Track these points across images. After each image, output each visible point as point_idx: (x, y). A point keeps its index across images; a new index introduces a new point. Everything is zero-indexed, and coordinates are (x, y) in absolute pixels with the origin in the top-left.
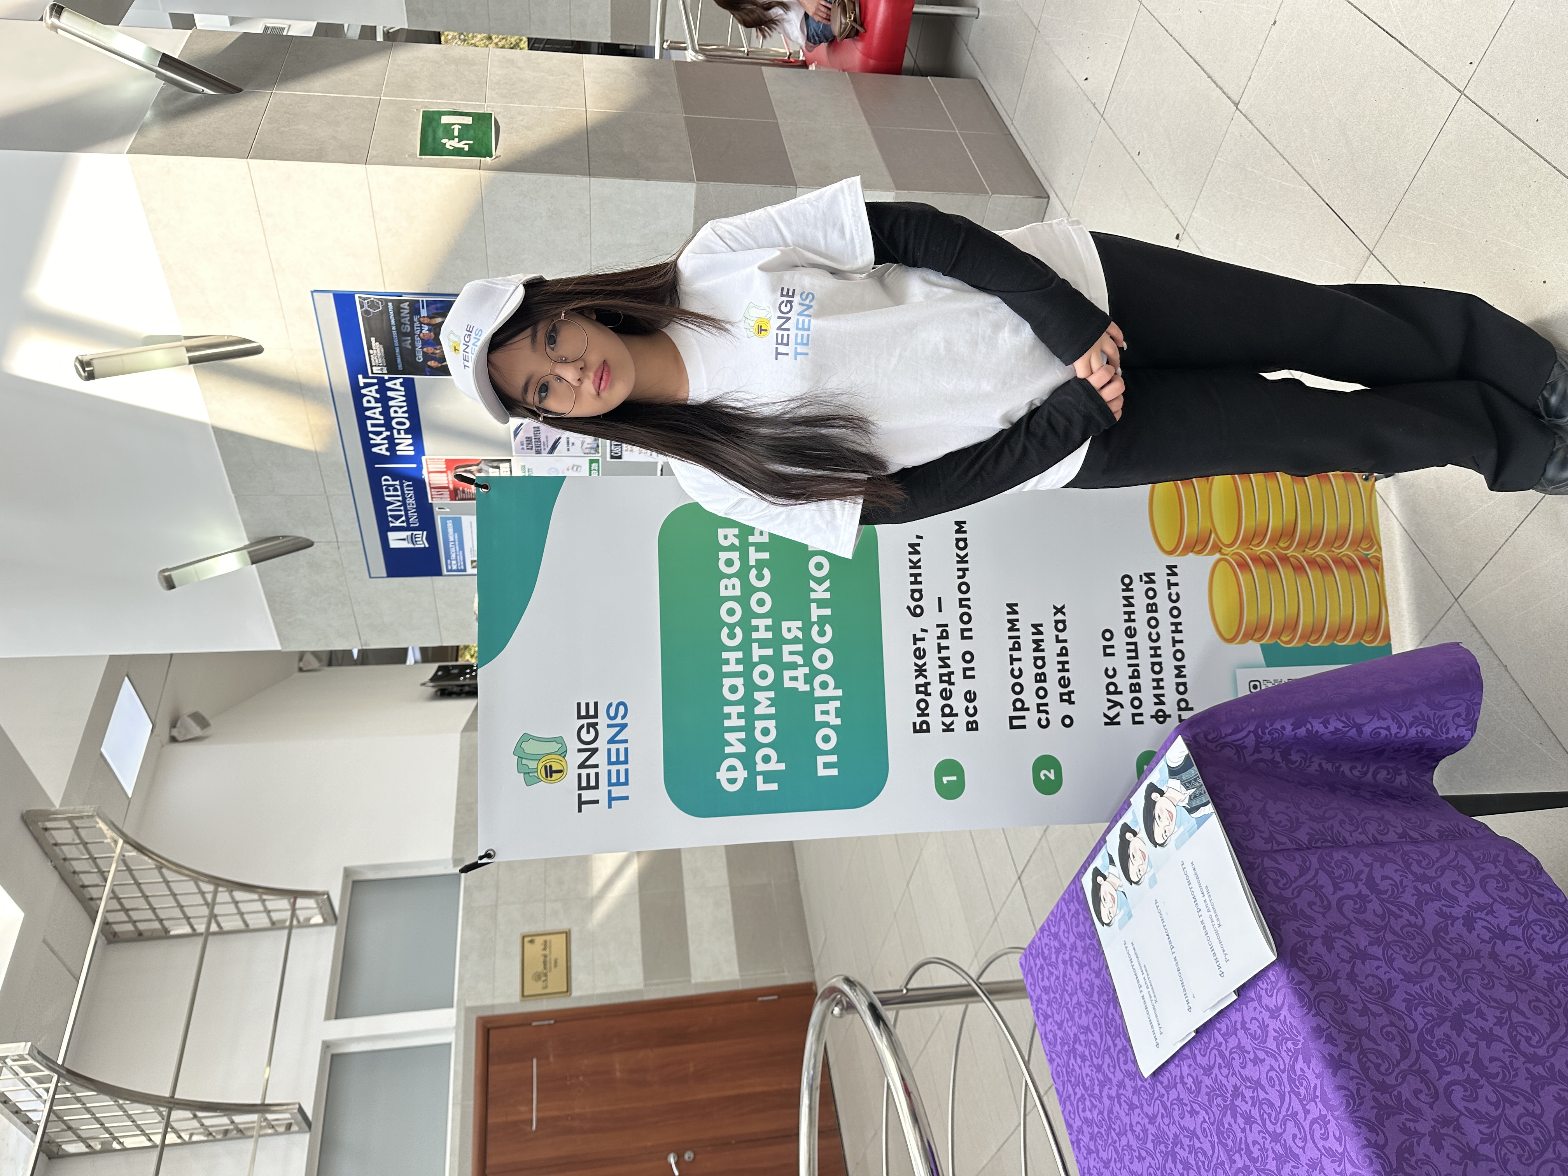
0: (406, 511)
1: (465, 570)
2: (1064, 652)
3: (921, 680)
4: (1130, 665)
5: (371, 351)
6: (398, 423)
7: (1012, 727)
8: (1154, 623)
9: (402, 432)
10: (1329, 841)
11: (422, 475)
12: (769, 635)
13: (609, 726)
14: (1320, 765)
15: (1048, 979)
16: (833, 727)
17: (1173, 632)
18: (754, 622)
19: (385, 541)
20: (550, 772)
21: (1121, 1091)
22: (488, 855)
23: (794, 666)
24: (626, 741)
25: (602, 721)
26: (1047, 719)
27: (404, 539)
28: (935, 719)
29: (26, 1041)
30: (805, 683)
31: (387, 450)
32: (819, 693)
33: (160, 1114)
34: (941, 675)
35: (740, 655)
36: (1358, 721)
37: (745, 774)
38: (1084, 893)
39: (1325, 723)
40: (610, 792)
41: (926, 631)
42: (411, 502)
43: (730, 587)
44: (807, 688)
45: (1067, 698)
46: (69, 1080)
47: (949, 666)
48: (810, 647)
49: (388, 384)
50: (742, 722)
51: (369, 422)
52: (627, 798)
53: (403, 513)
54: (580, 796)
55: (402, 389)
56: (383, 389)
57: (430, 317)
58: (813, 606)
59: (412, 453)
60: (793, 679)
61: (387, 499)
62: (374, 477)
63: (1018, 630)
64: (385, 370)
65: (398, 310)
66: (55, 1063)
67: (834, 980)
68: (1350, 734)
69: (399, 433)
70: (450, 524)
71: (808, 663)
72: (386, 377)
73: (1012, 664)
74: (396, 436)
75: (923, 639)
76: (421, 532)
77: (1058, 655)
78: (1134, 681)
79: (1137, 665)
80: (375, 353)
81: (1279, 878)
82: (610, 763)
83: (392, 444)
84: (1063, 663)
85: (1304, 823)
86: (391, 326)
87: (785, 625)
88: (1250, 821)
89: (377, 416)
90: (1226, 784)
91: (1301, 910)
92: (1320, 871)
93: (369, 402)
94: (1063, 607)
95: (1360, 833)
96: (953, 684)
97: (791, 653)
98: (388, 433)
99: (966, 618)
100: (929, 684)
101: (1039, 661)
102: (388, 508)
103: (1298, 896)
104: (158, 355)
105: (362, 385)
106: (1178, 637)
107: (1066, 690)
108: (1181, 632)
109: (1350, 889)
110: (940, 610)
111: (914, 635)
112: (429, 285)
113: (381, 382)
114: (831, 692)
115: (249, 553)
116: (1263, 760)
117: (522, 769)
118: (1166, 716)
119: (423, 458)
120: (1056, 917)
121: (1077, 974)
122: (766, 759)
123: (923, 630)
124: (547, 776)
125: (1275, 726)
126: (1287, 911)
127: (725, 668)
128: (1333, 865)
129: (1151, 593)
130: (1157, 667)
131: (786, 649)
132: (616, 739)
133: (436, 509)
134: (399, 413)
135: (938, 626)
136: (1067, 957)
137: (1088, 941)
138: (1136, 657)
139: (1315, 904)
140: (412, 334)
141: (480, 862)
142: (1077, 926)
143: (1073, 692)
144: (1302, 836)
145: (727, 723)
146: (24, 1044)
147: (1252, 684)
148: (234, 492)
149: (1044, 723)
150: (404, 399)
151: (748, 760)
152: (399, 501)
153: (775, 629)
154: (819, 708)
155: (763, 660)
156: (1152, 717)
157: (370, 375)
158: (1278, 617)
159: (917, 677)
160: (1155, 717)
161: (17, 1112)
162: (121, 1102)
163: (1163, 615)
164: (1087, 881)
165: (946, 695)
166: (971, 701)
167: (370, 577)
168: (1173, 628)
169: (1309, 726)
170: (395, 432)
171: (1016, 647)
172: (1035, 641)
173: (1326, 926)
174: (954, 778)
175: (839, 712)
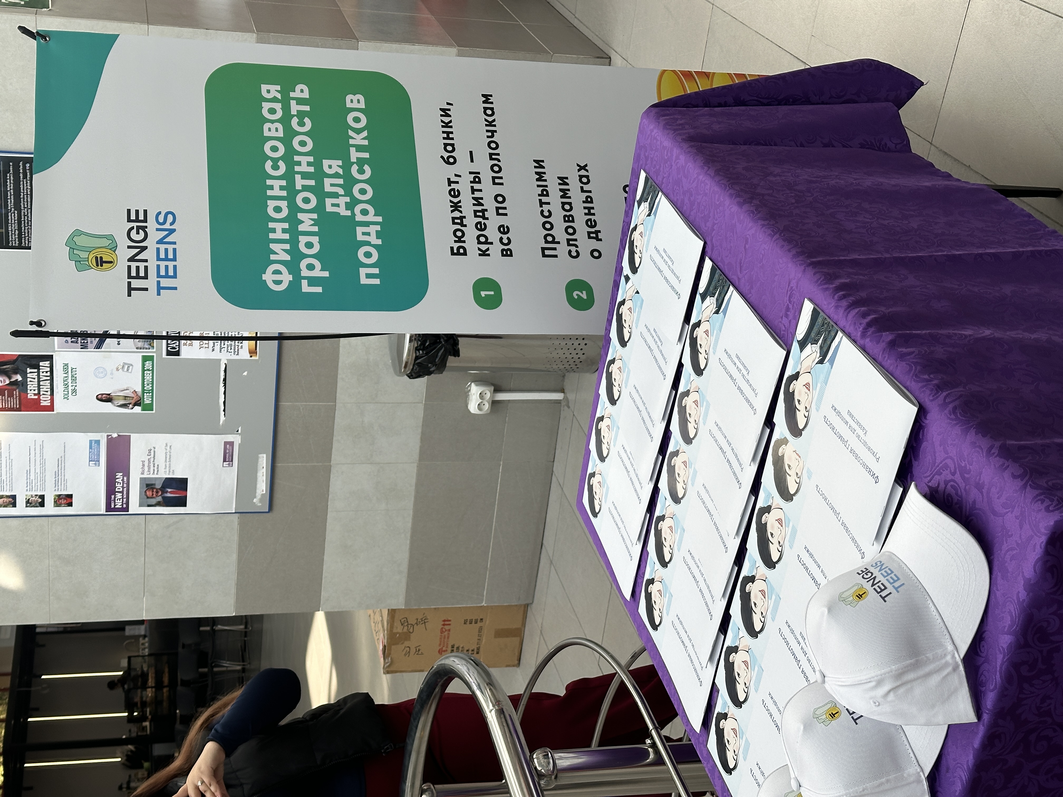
2: (589, 200)
3: (457, 214)
7: (544, 255)
12: (312, 169)
13: (158, 230)
16: (374, 246)
18: (297, 158)
20: (100, 262)
22: (38, 324)
23: (336, 195)
24: (174, 243)
25: (151, 225)
26: (577, 251)
28: (471, 245)
30: (347, 209)
32: (360, 218)
34: (475, 212)
35: (284, 183)
37: (290, 278)
40: (159, 283)
41: (460, 176)
43: (273, 130)
44: (349, 213)
45: (595, 235)
47: (483, 205)
48: (350, 181)
50: (287, 236)
52: (175, 288)
54: (129, 283)
58: (353, 150)
60: (335, 205)
71: (349, 193)
73: (541, 206)
75: (457, 182)
77: (584, 202)
82: (159, 259)
84: (589, 209)
87: (326, 163)
94: (586, 165)
96: (487, 219)
97: (332, 185)
99: (496, 169)
100: (465, 217)
101: (567, 206)
107: (593, 230)
110: (472, 161)
111: (449, 179)
114: (371, 217)
117: (74, 258)
122: (311, 267)
123: (456, 175)
124: (97, 265)
127: (269, 193)
131: (327, 182)
132: (165, 241)
135: (471, 173)
143: (600, 231)
145: (272, 236)
149: (574, 254)
151: (293, 266)
154: (359, 230)
155: (305, 188)
159: (452, 211)
165: (481, 227)
166: (504, 233)
171: (544, 193)
172: (562, 190)
174: (492, 293)
175: (379, 235)
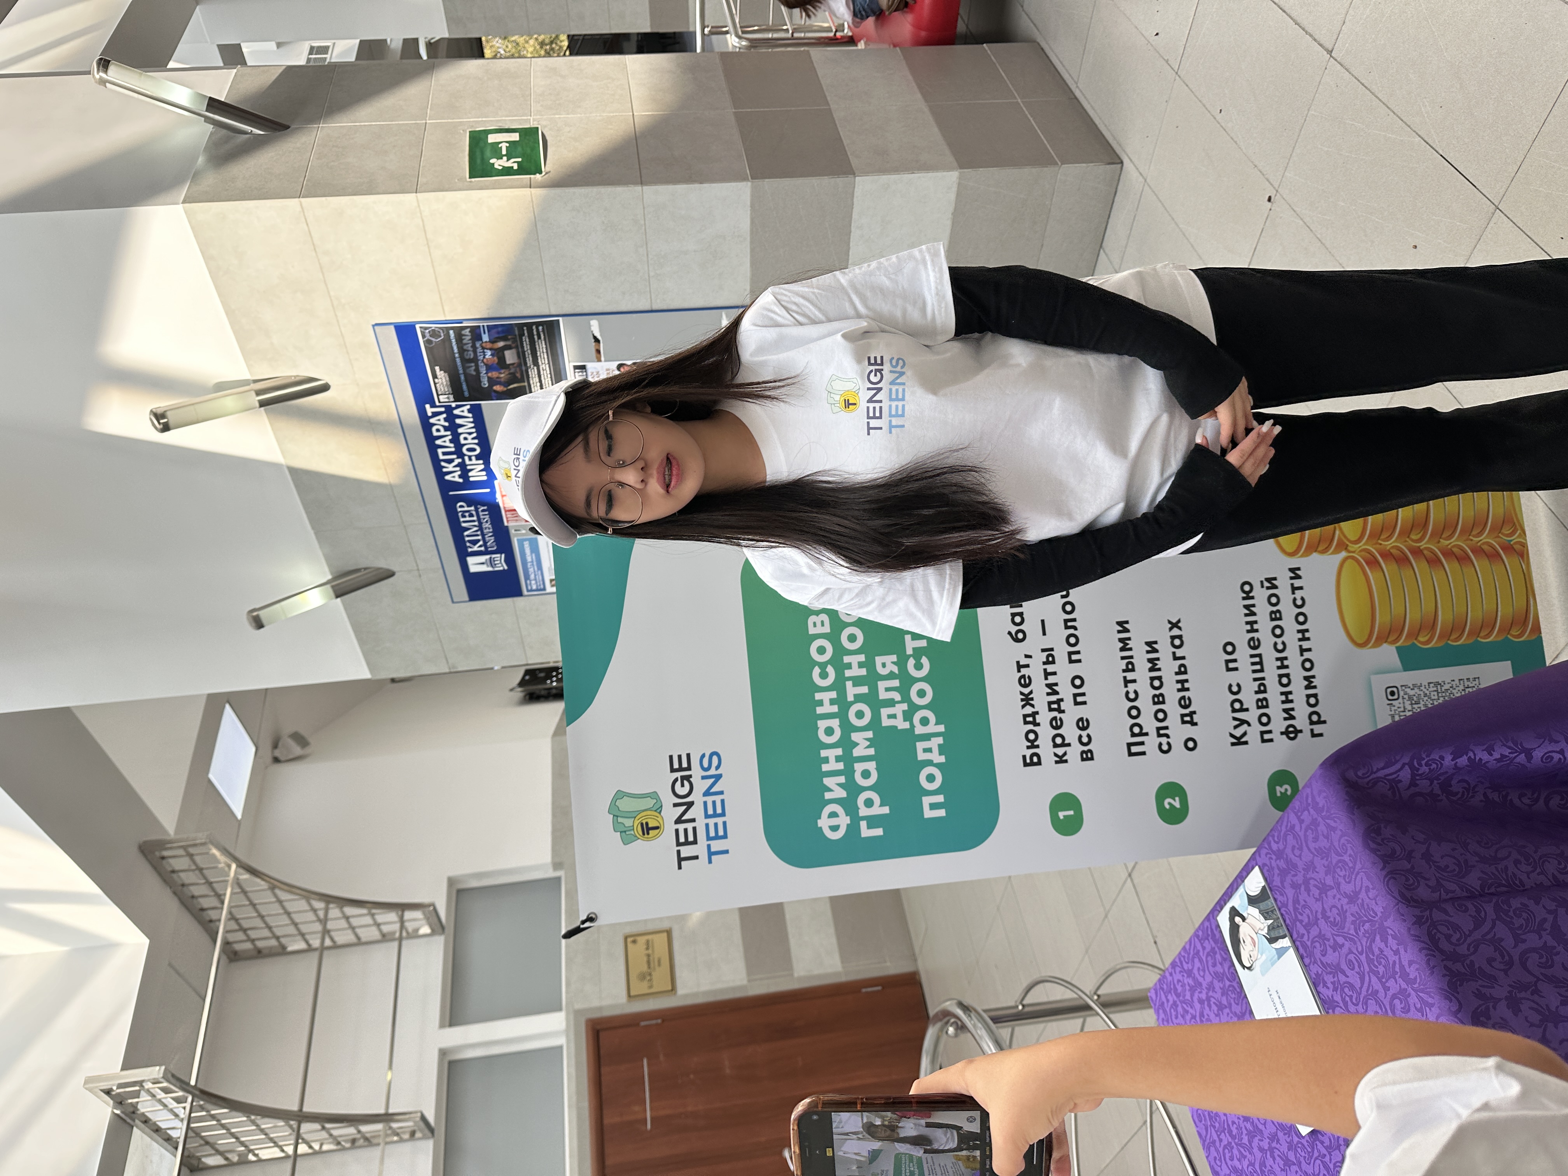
0: (483, 535)
1: (544, 589)
2: (1182, 670)
3: (1028, 710)
4: (1255, 680)
5: (436, 380)
6: (469, 450)
7: (1131, 754)
8: (1278, 632)
9: (473, 458)
10: (1504, 886)
11: (495, 499)
12: (863, 672)
13: (703, 778)
14: (1485, 794)
15: (1183, 1017)
16: (938, 766)
17: (1300, 640)
18: (847, 659)
19: (464, 566)
20: (646, 829)
21: (1274, 1145)
22: (590, 919)
23: (891, 703)
24: (721, 793)
25: (696, 772)
26: (1169, 744)
27: (483, 563)
28: (1046, 750)
29: (160, 1065)
30: (905, 721)
31: (460, 476)
32: (919, 730)
33: (291, 1127)
34: (1050, 703)
35: (833, 695)
36: (1527, 745)
37: (848, 820)
38: (1221, 932)
39: (1490, 751)
40: (709, 846)
41: (1030, 657)
42: (487, 526)
43: (819, 624)
44: (907, 725)
45: (1189, 719)
46: (203, 1100)
47: (1057, 693)
48: (907, 682)
49: (456, 412)
50: (840, 766)
51: (440, 451)
52: (727, 852)
53: (480, 538)
54: (679, 852)
55: (470, 415)
56: (451, 417)
57: (492, 341)
58: (908, 639)
59: (485, 478)
60: (893, 716)
61: (464, 525)
62: (450, 504)
63: (1130, 649)
64: (452, 398)
65: (459, 337)
66: (188, 1084)
67: (948, 1003)
68: (1518, 760)
69: (470, 459)
70: (526, 545)
71: (906, 698)
72: (454, 405)
73: (1126, 686)
74: (467, 462)
75: (1027, 666)
76: (498, 555)
77: (1177, 674)
78: (1261, 696)
79: (1263, 679)
80: (440, 382)
81: (1451, 932)
82: (707, 816)
83: (465, 471)
84: (1182, 682)
85: (1474, 866)
86: (454, 354)
87: (879, 660)
88: (1413, 867)
89: (448, 444)
90: (1382, 826)
91: (1480, 968)
92: (1497, 922)
93: (438, 430)
94: (1179, 621)
95: (1538, 874)
96: (1063, 712)
97: (887, 690)
98: (460, 460)
99: (1073, 640)
100: (1037, 713)
101: (1156, 682)
102: (466, 533)
103: (1476, 951)
104: (229, 402)
105: (430, 414)
106: (1306, 645)
107: (1187, 711)
108: (1308, 639)
109: (1533, 940)
110: (1044, 634)
111: (1018, 662)
112: (488, 309)
113: (449, 410)
114: (932, 728)
115: (333, 587)
116: (1420, 794)
117: (618, 827)
118: (1297, 732)
119: (496, 482)
120: (1187, 954)
121: (1216, 1015)
122: (869, 803)
123: (1027, 656)
124: (644, 834)
125: (1432, 757)
126: (1463, 970)
127: (819, 710)
128: (1511, 914)
129: (1274, 600)
130: (1284, 679)
131: (882, 685)
132: (712, 791)
133: (512, 532)
134: (469, 440)
135: (1043, 650)
136: (1203, 996)
137: (1228, 983)
138: (1262, 670)
139: (1494, 960)
140: (475, 360)
141: (582, 926)
142: (1214, 965)
143: (1194, 712)
144: (1473, 880)
145: (825, 768)
146: (158, 1068)
147: (1389, 690)
148: (313, 528)
149: (1165, 747)
150: (473, 425)
151: (849, 805)
152: (475, 526)
153: (869, 664)
154: (920, 746)
155: (858, 698)
156: (1282, 733)
157: (437, 404)
158: (1412, 616)
159: (1023, 707)
160: (1286, 733)
161: (157, 1130)
162: (253, 1117)
163: (1288, 623)
164: (1223, 920)
165: (1056, 724)
166: (1083, 729)
167: (453, 602)
168: (1300, 635)
169: (1471, 754)
170: (466, 458)
171: (1130, 668)
172: (1150, 660)
173: (1510, 986)
174: (1071, 813)
175: (942, 750)
